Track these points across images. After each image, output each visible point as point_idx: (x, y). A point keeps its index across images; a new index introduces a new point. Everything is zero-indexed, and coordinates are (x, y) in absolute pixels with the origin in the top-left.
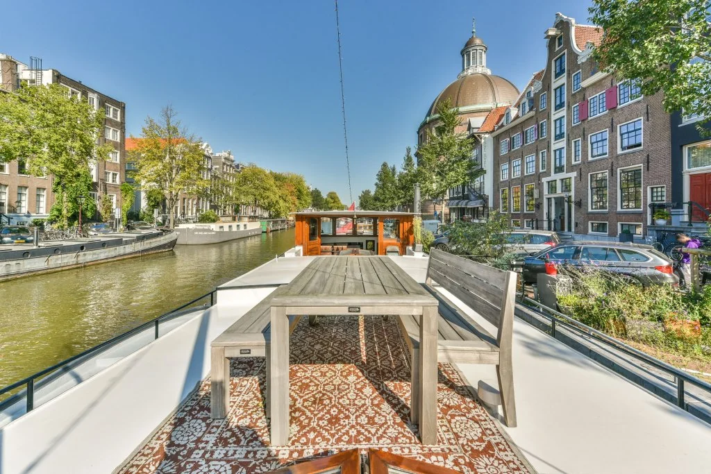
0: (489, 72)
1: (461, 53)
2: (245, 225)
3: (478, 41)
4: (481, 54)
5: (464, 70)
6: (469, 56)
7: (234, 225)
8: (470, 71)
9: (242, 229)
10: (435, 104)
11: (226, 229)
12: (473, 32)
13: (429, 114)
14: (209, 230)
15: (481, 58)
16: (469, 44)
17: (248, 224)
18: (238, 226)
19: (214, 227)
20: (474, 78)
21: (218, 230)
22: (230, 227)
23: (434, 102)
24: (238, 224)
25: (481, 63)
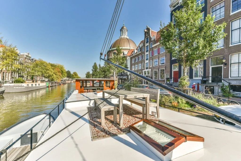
0: (128, 38)
1: (120, 30)
2: (39, 84)
3: (125, 28)
4: (126, 32)
5: (121, 36)
6: (122, 31)
7: (34, 84)
8: (123, 37)
9: (37, 85)
10: (113, 45)
11: (30, 85)
12: (124, 24)
13: (110, 48)
14: (21, 86)
15: (126, 33)
16: (122, 28)
17: (40, 84)
18: (36, 84)
19: (24, 85)
20: (124, 39)
21: (26, 86)
22: (32, 85)
23: (112, 44)
24: (36, 83)
25: (126, 34)
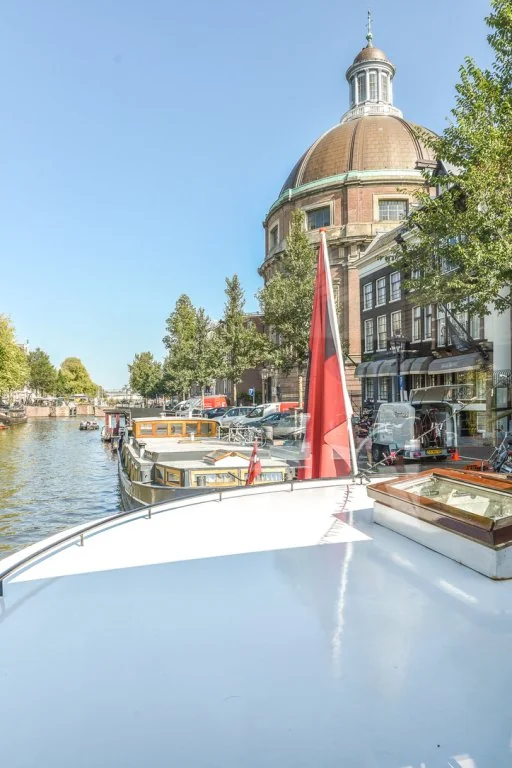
0: (400, 115)
1: (347, 76)
3: (378, 55)
4: (385, 82)
5: (353, 106)
6: (362, 81)
8: (367, 109)
10: (304, 165)
12: (368, 38)
13: (291, 183)
15: (385, 87)
16: (361, 59)
20: (375, 121)
23: (305, 155)
